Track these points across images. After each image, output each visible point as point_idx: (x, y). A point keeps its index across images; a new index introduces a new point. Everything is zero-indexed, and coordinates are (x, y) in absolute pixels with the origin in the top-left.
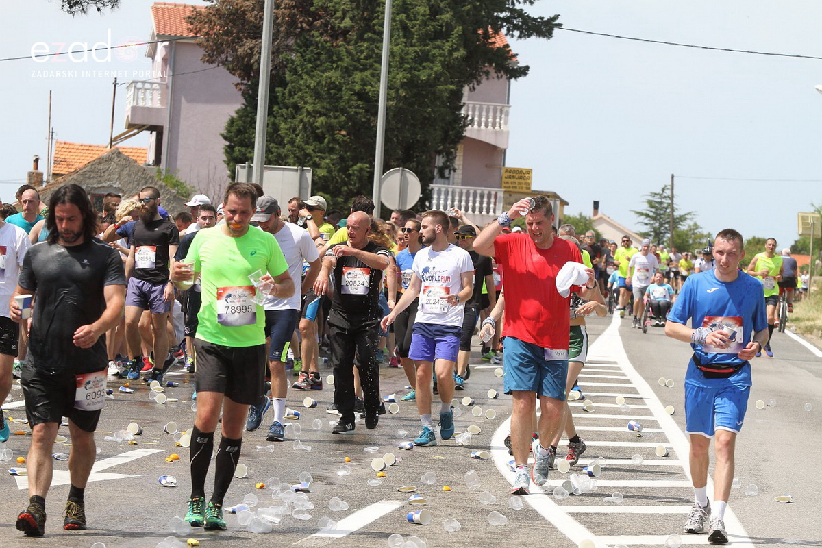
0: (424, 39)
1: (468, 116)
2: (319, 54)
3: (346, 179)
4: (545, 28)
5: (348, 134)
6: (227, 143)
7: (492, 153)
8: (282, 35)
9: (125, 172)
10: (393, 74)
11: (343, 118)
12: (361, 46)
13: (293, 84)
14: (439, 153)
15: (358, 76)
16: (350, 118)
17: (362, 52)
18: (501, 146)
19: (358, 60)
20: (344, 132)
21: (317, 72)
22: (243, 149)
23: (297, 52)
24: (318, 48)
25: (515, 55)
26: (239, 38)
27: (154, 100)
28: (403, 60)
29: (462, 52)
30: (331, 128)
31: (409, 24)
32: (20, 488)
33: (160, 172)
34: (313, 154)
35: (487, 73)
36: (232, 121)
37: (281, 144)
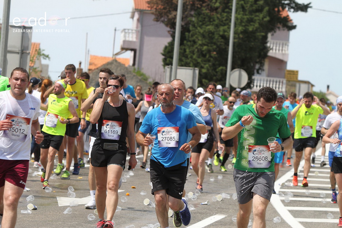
0: (252, 12)
1: (270, 46)
2: (205, 18)
3: (215, 74)
4: (304, 8)
5: (217, 54)
6: (163, 57)
7: (281, 63)
8: (188, 10)
9: (119, 69)
10: (237, 28)
11: (215, 47)
12: (223, 15)
13: (194, 32)
14: (257, 62)
15: (222, 28)
16: (218, 47)
17: (223, 17)
18: (285, 60)
19: (222, 21)
20: (215, 53)
21: (204, 26)
22: (171, 60)
23: (195, 17)
24: (204, 15)
25: (291, 20)
26: (170, 11)
27: (133, 38)
28: (242, 22)
29: (267, 19)
30: (209, 51)
31: (245, 5)
32: (59, 206)
33: (135, 69)
34: (201, 62)
35: (279, 28)
36: (166, 48)
37: (187, 57)
